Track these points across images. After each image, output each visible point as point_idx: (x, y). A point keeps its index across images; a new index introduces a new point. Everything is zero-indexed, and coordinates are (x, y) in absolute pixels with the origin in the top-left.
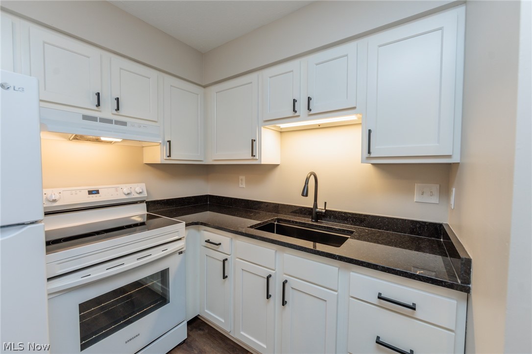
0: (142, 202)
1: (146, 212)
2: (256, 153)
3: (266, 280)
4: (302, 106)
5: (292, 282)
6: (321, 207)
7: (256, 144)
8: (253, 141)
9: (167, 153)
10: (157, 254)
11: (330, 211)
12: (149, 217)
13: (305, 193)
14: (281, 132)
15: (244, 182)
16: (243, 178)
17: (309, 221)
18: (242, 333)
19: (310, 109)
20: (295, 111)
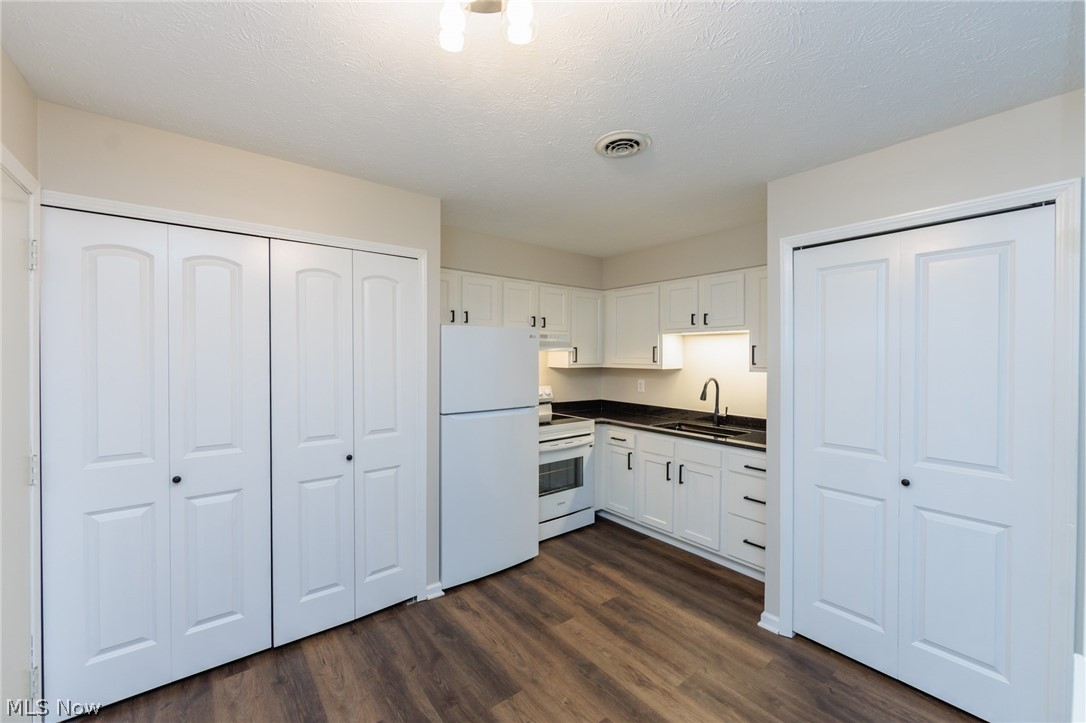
0: (547, 403)
1: (551, 413)
2: (658, 358)
3: (666, 467)
4: (699, 320)
5: (687, 466)
6: (722, 413)
7: (658, 351)
8: (654, 348)
9: (572, 358)
10: (576, 442)
11: (732, 416)
12: (554, 417)
13: (703, 397)
14: (683, 336)
15: (643, 386)
16: (642, 382)
17: (711, 425)
18: (646, 516)
19: (705, 324)
20: (693, 324)
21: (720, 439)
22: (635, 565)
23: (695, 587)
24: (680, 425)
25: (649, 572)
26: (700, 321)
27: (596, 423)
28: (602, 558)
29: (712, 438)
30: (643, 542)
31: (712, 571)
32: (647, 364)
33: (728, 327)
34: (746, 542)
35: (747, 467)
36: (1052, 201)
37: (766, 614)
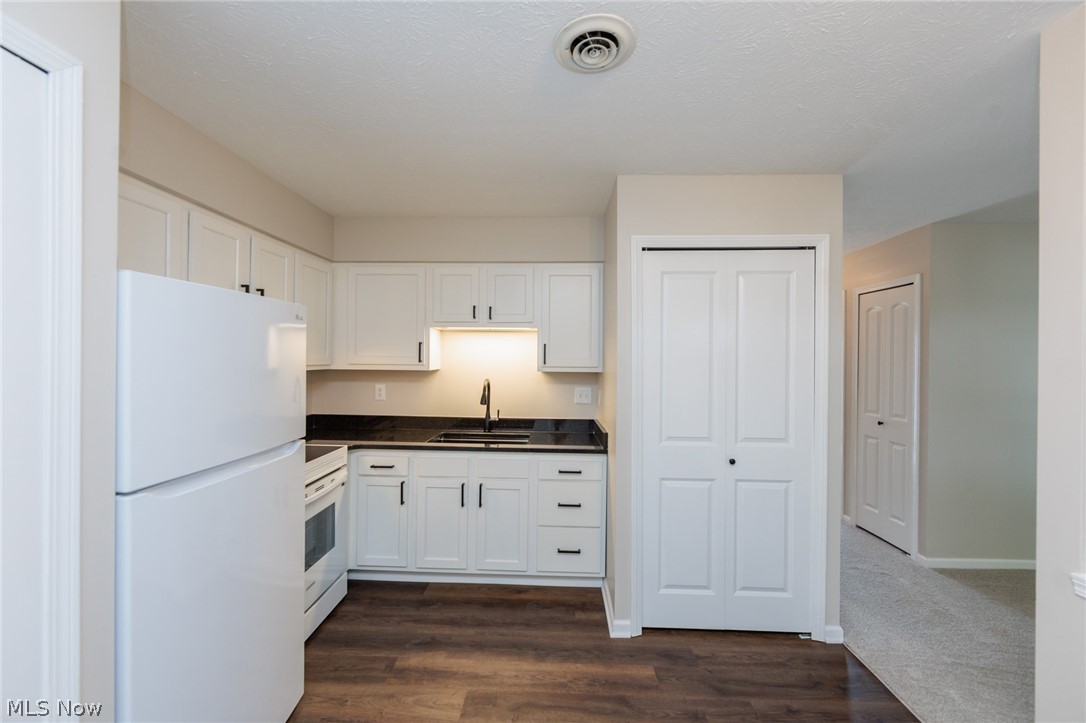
2: (423, 358)
3: (460, 489)
4: (482, 313)
5: (487, 484)
6: (494, 416)
7: (424, 347)
8: (420, 344)
10: (328, 484)
13: (484, 402)
14: (441, 332)
15: (383, 392)
16: (381, 388)
17: (481, 432)
18: (427, 559)
19: (490, 318)
20: (474, 317)
21: (492, 446)
22: (447, 631)
23: (528, 625)
24: (445, 435)
25: (470, 632)
26: (484, 316)
27: (350, 448)
28: (401, 644)
29: (483, 445)
30: (427, 594)
31: (522, 596)
32: (408, 363)
33: (514, 323)
34: (560, 552)
35: (560, 472)
36: (814, 248)
37: (617, 622)
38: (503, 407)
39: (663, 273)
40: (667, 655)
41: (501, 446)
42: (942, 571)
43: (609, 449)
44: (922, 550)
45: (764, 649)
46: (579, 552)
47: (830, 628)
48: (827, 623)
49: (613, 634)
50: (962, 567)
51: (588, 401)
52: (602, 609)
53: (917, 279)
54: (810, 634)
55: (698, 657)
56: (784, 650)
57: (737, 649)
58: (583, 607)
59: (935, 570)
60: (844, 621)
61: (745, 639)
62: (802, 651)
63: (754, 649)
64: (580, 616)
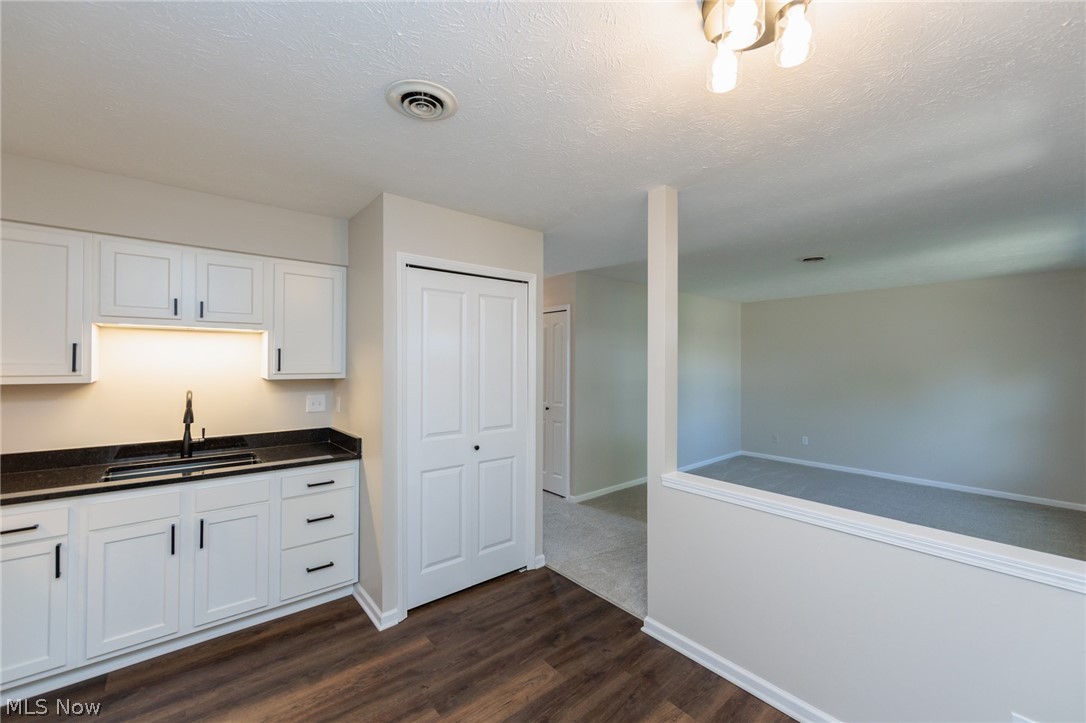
2: (82, 364)
7: (82, 350)
8: (76, 346)
13: (189, 419)
17: (178, 459)
18: (105, 641)
19: (202, 316)
20: (176, 314)
26: (191, 312)
32: (53, 373)
34: (309, 571)
35: (309, 486)
36: (527, 282)
37: (383, 615)
38: (210, 425)
39: (423, 289)
40: (434, 623)
41: (207, 472)
42: (583, 503)
43: (363, 454)
44: (572, 493)
45: (501, 589)
46: (332, 564)
47: (538, 557)
48: (536, 555)
49: (381, 628)
50: (590, 498)
51: (322, 408)
52: (361, 611)
53: (568, 307)
54: (526, 567)
55: (458, 614)
56: (514, 583)
57: (483, 596)
58: (341, 618)
59: (580, 503)
60: (544, 552)
61: (486, 588)
62: (523, 580)
63: (497, 591)
64: (340, 626)
